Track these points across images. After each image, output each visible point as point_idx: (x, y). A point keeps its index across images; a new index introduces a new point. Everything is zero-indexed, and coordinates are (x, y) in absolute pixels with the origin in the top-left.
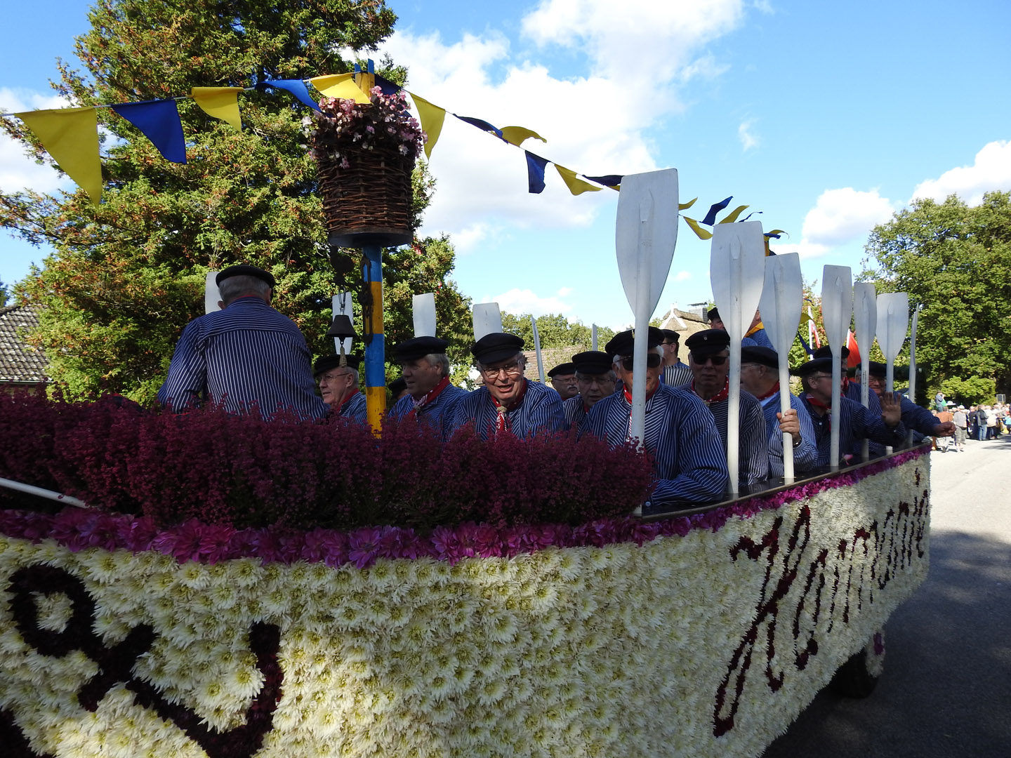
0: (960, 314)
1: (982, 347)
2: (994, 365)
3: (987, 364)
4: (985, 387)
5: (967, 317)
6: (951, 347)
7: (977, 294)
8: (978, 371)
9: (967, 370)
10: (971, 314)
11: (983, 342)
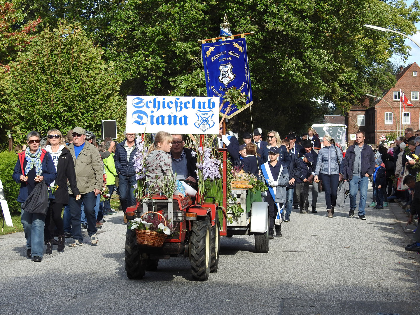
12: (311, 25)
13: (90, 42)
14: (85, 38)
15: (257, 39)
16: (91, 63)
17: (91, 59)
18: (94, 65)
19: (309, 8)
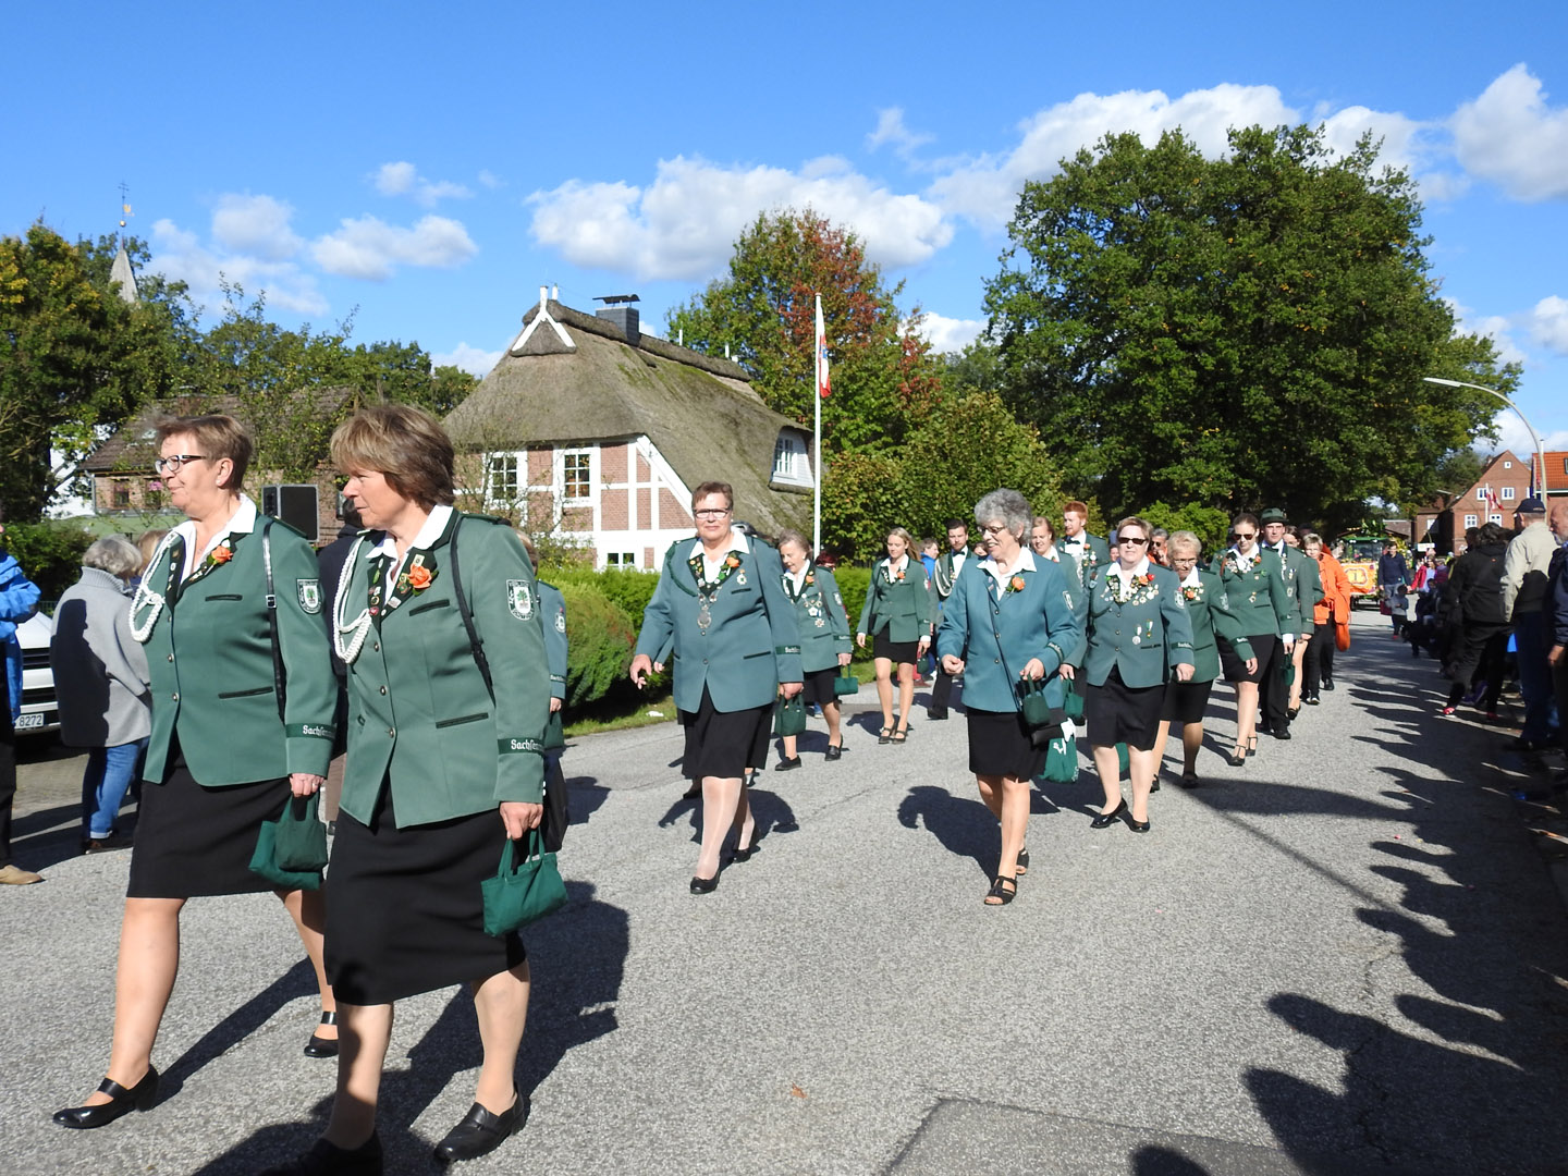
0: (1174, 371)
1: (1211, 444)
2: (1229, 482)
3: (1219, 478)
4: (1210, 525)
5: (1186, 379)
6: (1154, 440)
7: (1207, 332)
8: (1203, 491)
9: (1184, 488)
10: (1193, 373)
11: (1213, 435)
12: (1350, 391)
13: (1009, 416)
14: (1005, 411)
15: (1273, 415)
16: (1009, 445)
17: (1013, 437)
18: (1015, 447)
19: (1348, 369)
